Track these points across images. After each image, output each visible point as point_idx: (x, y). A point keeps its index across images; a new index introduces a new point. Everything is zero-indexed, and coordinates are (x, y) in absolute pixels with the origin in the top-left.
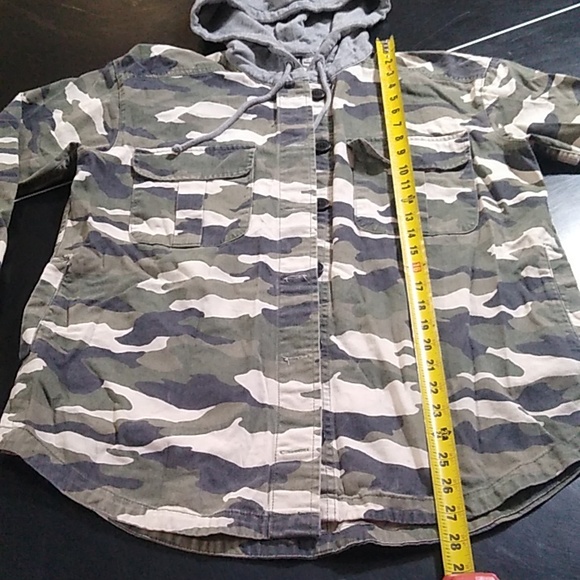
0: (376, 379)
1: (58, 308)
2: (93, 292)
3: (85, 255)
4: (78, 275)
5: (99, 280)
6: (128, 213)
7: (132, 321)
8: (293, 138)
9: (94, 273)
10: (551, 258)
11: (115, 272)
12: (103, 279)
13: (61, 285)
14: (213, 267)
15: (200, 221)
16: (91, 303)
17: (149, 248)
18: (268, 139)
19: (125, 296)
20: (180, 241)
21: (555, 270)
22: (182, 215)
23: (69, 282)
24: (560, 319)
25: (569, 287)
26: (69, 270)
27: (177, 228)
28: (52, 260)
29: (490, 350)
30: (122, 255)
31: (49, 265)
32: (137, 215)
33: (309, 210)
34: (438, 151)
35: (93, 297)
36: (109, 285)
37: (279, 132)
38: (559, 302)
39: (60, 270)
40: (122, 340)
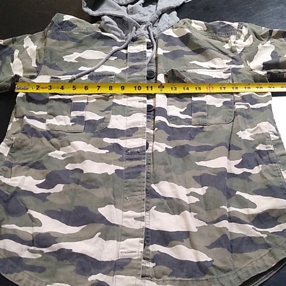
0: (175, 209)
1: (6, 168)
2: (25, 158)
3: (21, 138)
4: (18, 149)
5: (28, 151)
6: (46, 113)
7: (45, 175)
8: (135, 70)
9: (26, 147)
10: (272, 139)
11: (37, 147)
12: (31, 151)
13: (9, 154)
14: (89, 145)
15: (83, 117)
16: (24, 164)
17: (56, 133)
18: (122, 71)
19: (42, 161)
20: (72, 129)
21: (275, 146)
22: (74, 114)
23: (13, 153)
24: (277, 175)
25: (282, 156)
26: (13, 146)
27: (71, 122)
28: (4, 140)
29: (238, 193)
30: (41, 137)
31: (2, 143)
32: (50, 114)
33: (142, 112)
34: (214, 77)
35: (25, 161)
36: (34, 154)
37: (128, 67)
38: (277, 165)
39: (9, 146)
40: (39, 186)
